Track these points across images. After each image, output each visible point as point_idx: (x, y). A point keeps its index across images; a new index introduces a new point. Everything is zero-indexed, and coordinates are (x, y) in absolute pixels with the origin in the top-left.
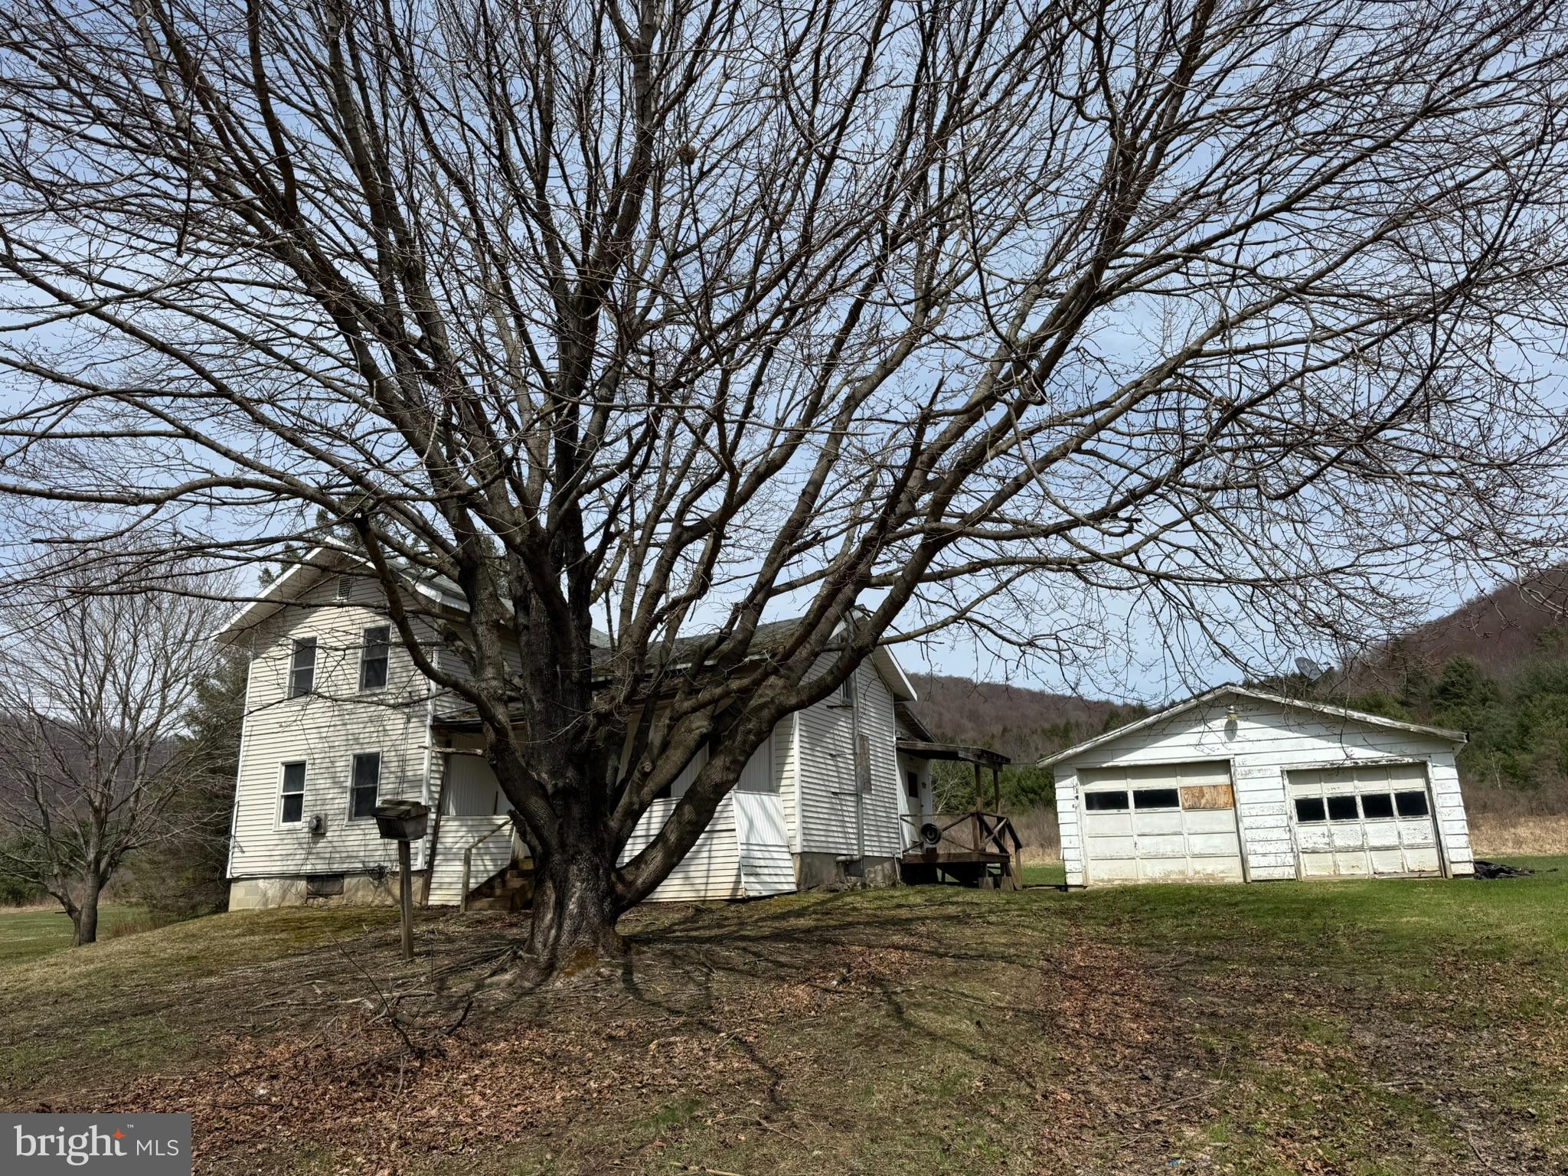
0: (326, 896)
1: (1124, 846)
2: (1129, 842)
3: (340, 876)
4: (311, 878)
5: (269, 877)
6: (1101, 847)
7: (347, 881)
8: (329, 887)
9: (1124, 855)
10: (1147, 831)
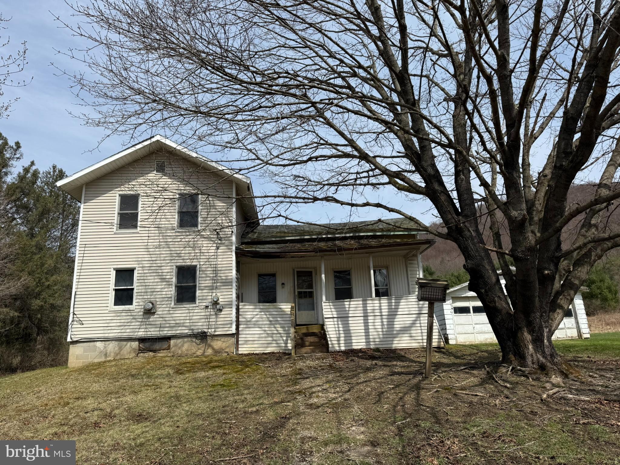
0: (154, 351)
1: (469, 329)
2: (471, 327)
3: (168, 338)
4: (142, 340)
5: (106, 340)
6: (460, 329)
7: (172, 342)
8: (157, 346)
9: (469, 332)
10: (478, 322)
